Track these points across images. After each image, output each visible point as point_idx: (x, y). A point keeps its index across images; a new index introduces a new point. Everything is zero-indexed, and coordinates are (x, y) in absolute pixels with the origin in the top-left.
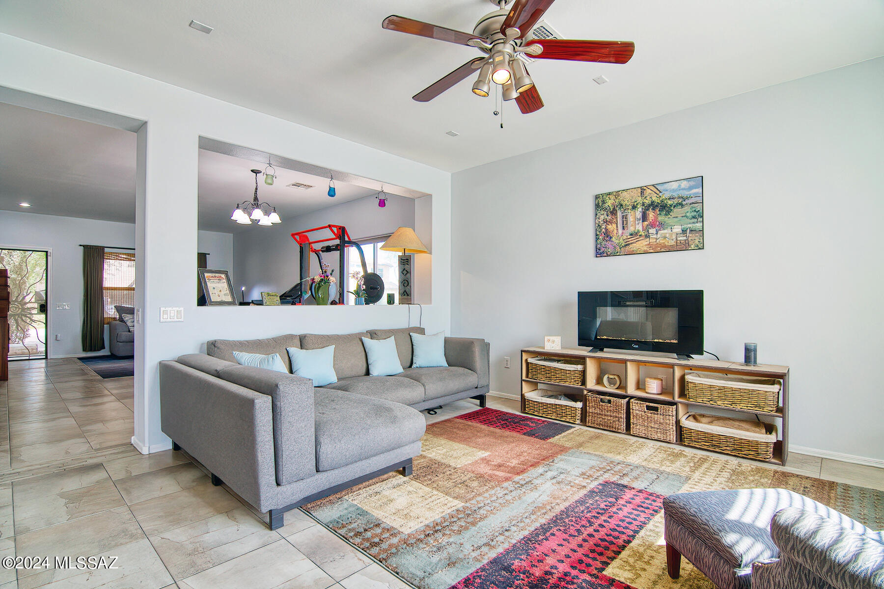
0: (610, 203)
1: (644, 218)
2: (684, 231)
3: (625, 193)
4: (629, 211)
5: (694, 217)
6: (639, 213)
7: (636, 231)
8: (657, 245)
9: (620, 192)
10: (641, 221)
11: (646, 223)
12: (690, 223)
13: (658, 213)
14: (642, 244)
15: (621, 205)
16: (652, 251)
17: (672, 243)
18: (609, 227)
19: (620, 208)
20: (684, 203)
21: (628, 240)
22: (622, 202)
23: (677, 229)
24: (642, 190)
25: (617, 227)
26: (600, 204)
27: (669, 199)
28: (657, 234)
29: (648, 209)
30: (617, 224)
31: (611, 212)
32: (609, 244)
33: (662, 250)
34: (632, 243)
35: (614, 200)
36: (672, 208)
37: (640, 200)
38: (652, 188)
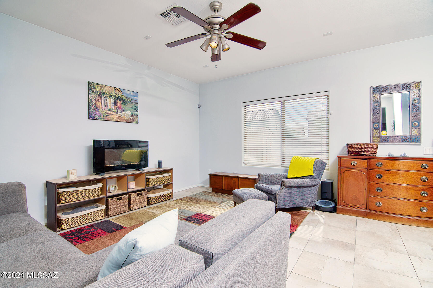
0: (98, 89)
1: (115, 104)
2: (132, 114)
3: (106, 87)
4: (108, 98)
5: (135, 109)
6: (113, 100)
7: (112, 109)
8: (122, 118)
9: (103, 86)
10: (114, 105)
11: (116, 106)
12: (134, 111)
13: (122, 103)
14: (114, 117)
15: (104, 93)
16: (119, 121)
17: (127, 118)
18: (97, 103)
19: (103, 94)
20: (132, 102)
21: (108, 113)
22: (104, 91)
23: (129, 113)
24: (115, 89)
25: (102, 104)
26: (92, 88)
27: (126, 98)
28: (121, 113)
29: (117, 100)
30: (102, 102)
31: (98, 95)
32: (97, 112)
33: (124, 121)
34: (110, 115)
35: (100, 89)
36: (127, 102)
37: (113, 93)
38: (119, 90)
